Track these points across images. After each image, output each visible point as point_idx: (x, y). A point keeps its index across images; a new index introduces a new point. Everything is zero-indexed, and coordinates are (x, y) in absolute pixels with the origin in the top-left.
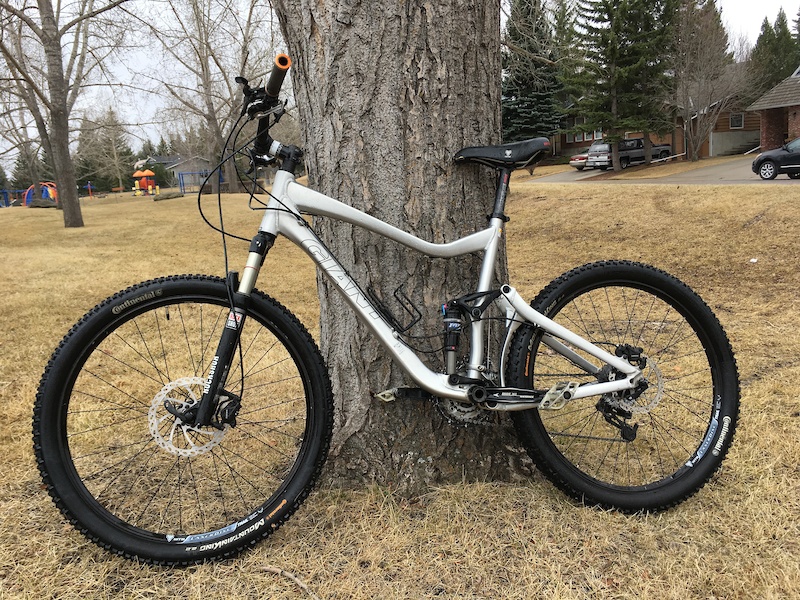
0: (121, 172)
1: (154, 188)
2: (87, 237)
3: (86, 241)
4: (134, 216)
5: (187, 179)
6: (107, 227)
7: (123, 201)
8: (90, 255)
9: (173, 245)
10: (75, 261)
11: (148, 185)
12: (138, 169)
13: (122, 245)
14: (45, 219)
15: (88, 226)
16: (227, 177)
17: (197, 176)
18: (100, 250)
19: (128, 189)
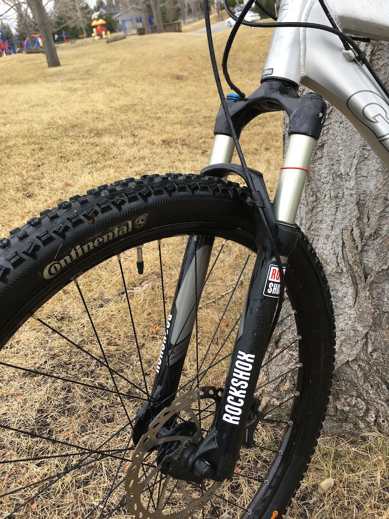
0: (83, 22)
1: (106, 34)
2: (62, 74)
3: (62, 78)
4: (94, 55)
5: (128, 25)
6: (76, 66)
7: (86, 45)
8: (63, 89)
9: (120, 77)
10: (52, 94)
11: (102, 31)
12: (94, 19)
13: (86, 79)
14: (36, 62)
15: (63, 65)
16: (155, 21)
17: (135, 21)
18: (70, 85)
19: (89, 35)
